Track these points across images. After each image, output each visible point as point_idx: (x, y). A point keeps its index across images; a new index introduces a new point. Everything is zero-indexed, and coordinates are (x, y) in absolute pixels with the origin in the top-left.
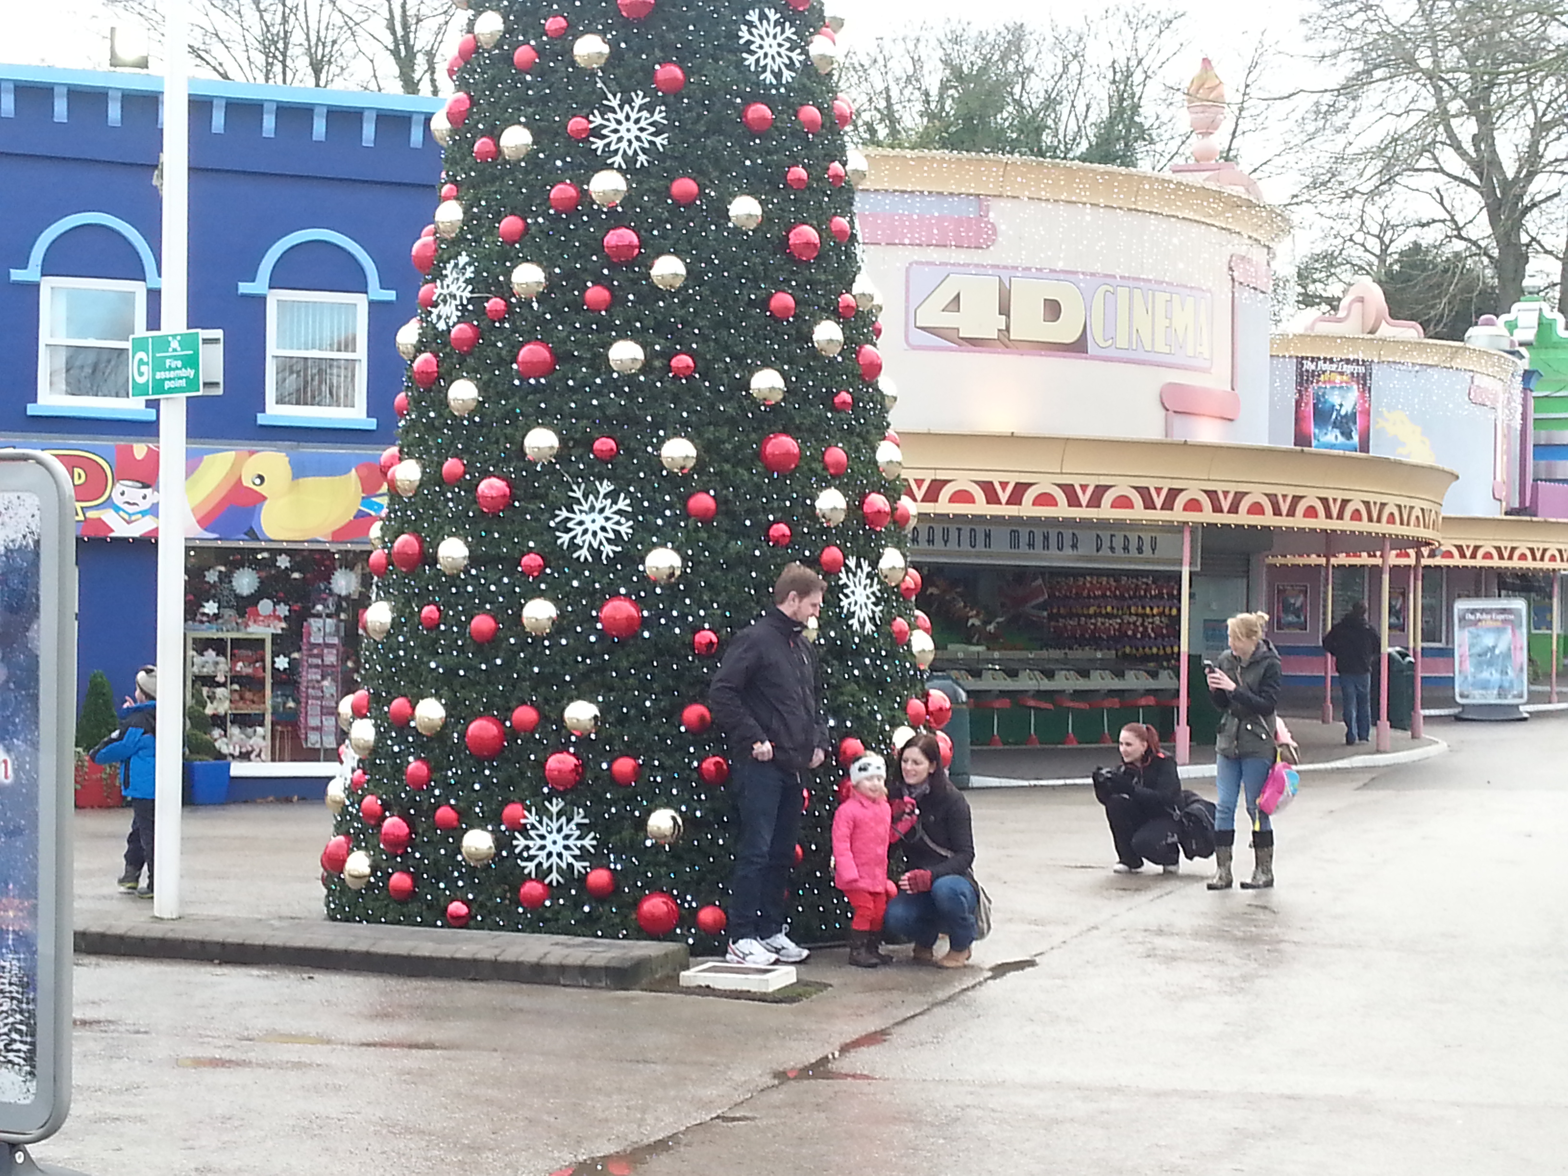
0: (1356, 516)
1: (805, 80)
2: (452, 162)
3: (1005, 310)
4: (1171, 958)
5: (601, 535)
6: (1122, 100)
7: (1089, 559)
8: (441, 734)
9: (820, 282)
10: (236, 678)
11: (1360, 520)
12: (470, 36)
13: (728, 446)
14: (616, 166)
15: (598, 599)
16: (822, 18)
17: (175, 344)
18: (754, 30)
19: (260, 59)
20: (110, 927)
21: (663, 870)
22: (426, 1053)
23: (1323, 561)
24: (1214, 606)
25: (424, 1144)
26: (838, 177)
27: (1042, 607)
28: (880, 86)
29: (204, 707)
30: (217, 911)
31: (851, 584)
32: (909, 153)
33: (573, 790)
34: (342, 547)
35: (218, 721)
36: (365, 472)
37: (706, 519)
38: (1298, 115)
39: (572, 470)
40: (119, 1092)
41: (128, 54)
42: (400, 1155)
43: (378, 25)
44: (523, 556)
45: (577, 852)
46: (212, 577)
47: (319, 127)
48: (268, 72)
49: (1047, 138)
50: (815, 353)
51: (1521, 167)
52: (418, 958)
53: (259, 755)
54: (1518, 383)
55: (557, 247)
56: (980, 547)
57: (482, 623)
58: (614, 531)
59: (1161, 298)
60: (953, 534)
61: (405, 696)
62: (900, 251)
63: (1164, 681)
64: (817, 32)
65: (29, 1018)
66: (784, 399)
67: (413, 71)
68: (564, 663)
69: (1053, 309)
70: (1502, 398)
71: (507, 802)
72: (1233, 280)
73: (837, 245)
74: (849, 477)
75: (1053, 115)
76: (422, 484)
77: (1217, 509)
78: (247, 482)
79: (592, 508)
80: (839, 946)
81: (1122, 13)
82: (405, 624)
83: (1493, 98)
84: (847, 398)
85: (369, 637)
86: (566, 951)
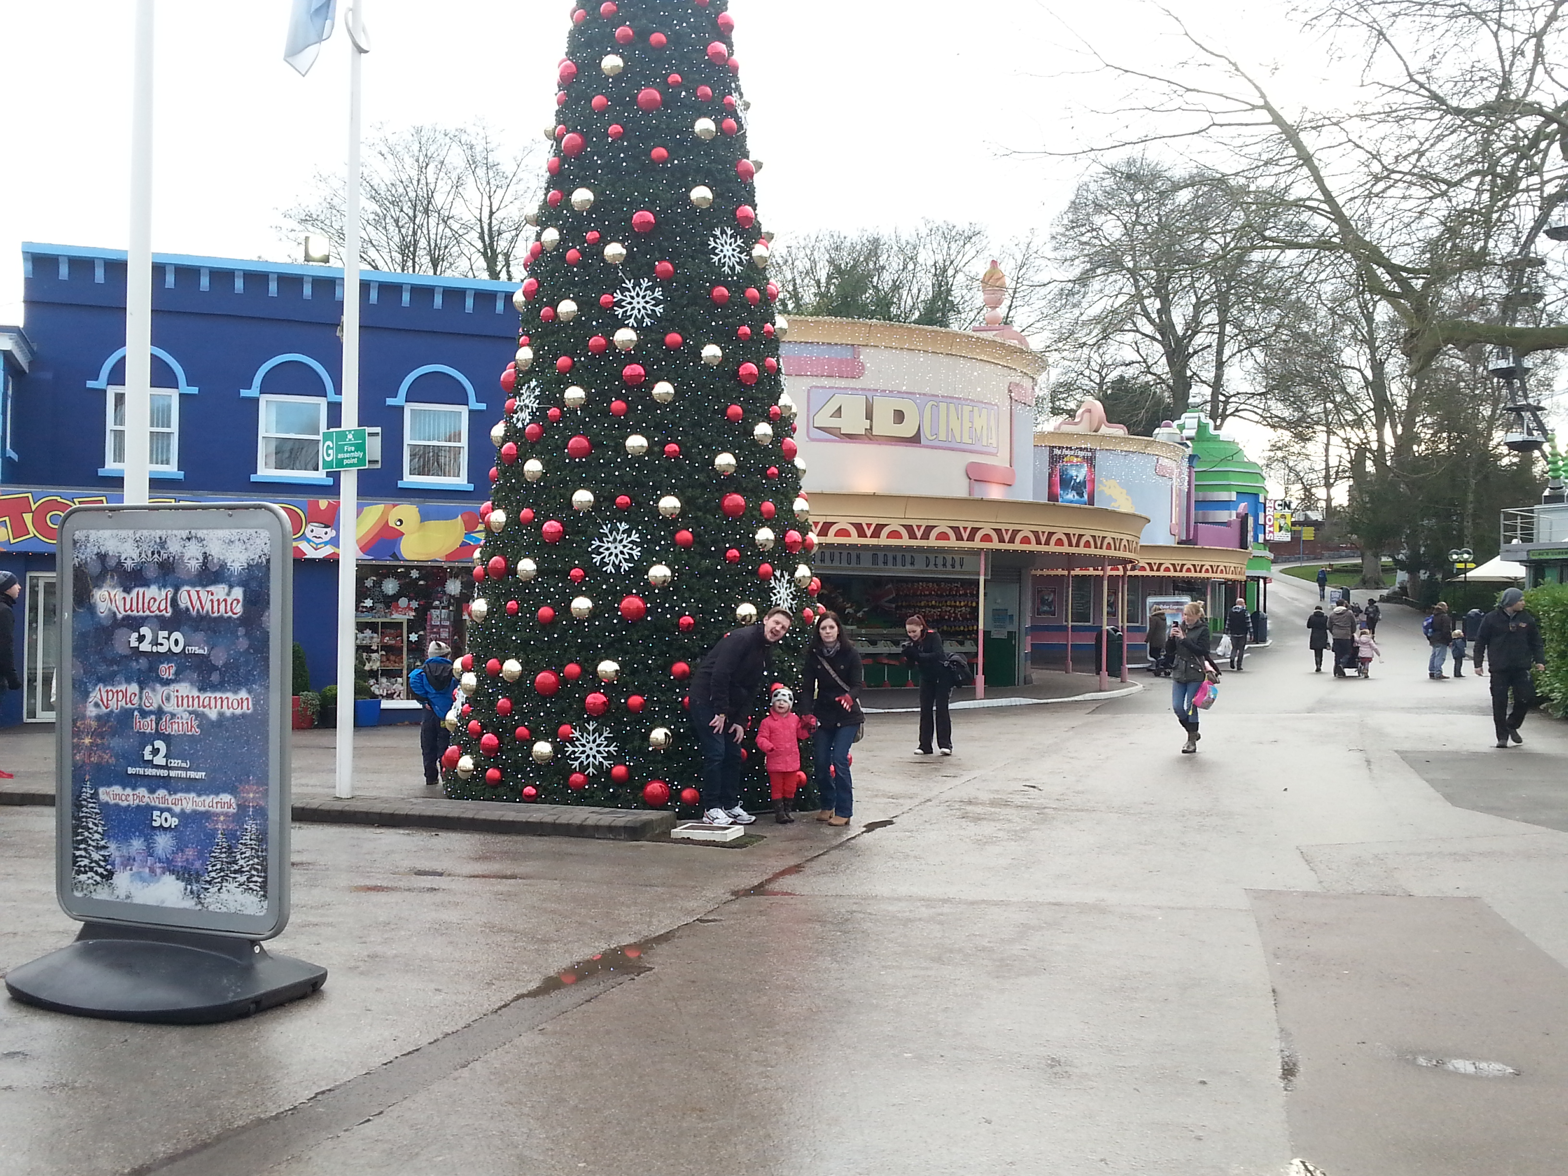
0: (1087, 545)
1: (749, 272)
2: (526, 322)
3: (869, 416)
4: (977, 819)
5: (620, 556)
6: (940, 286)
7: (922, 572)
8: (519, 681)
9: (758, 398)
10: (384, 647)
11: (1090, 547)
12: (538, 243)
13: (701, 501)
14: (630, 325)
15: (619, 597)
16: (760, 232)
17: (350, 436)
18: (718, 241)
19: (398, 257)
20: (308, 803)
21: (659, 766)
22: (513, 881)
23: (1066, 573)
24: (999, 601)
25: (513, 938)
26: (769, 332)
27: (890, 601)
28: (789, 277)
29: (364, 665)
30: (375, 793)
31: (777, 587)
32: (810, 319)
33: (603, 715)
34: (452, 564)
35: (373, 674)
36: (466, 517)
37: (687, 546)
38: (1050, 297)
39: (603, 515)
40: (317, 908)
41: (317, 252)
42: (498, 945)
43: (474, 236)
44: (572, 569)
45: (605, 755)
46: (369, 583)
47: (438, 301)
48: (403, 266)
49: (894, 310)
50: (755, 443)
51: (1187, 329)
52: (505, 821)
53: (399, 696)
54: (1186, 464)
55: (593, 376)
56: (853, 564)
57: (545, 611)
58: (628, 553)
59: (967, 409)
60: (837, 555)
61: (496, 657)
62: (805, 380)
63: (968, 647)
64: (756, 242)
65: (263, 861)
66: (735, 472)
67: (496, 265)
68: (597, 636)
69: (899, 416)
70: (1176, 471)
71: (561, 724)
72: (1011, 397)
73: (769, 376)
74: (777, 520)
75: (897, 296)
76: (507, 524)
77: (1001, 540)
78: (391, 524)
79: (615, 540)
80: (769, 813)
81: (940, 232)
82: (496, 613)
83: (1170, 287)
84: (776, 471)
85: (472, 621)
86: (600, 817)
